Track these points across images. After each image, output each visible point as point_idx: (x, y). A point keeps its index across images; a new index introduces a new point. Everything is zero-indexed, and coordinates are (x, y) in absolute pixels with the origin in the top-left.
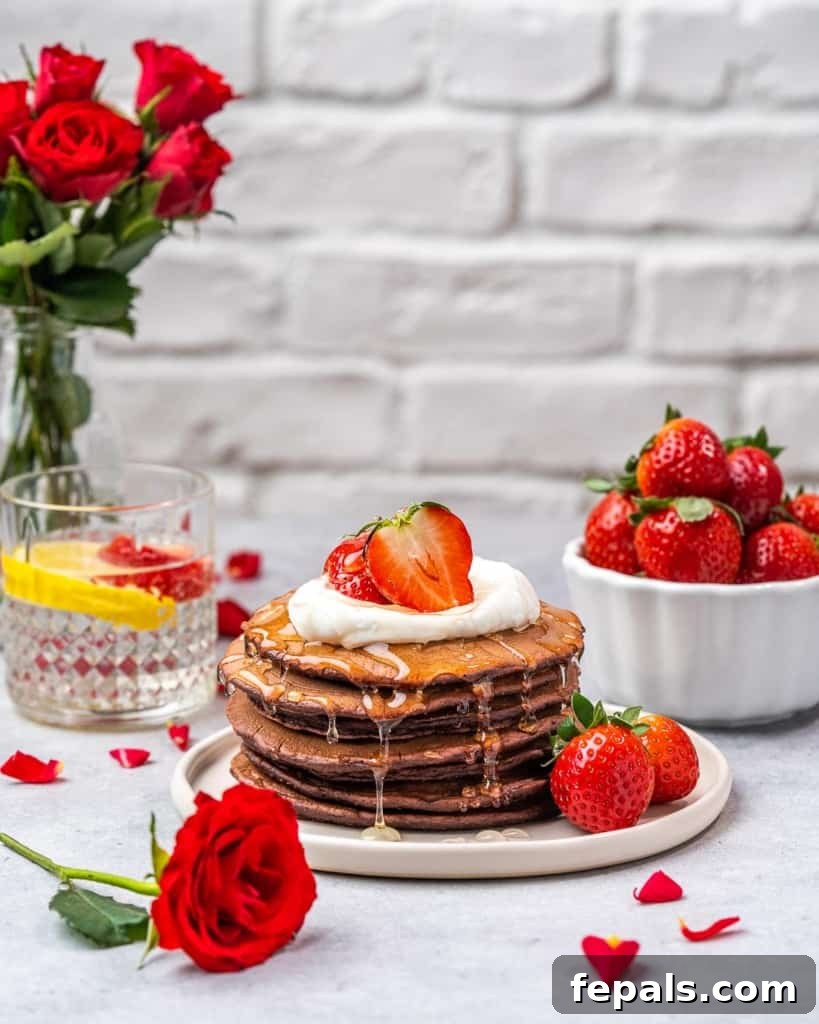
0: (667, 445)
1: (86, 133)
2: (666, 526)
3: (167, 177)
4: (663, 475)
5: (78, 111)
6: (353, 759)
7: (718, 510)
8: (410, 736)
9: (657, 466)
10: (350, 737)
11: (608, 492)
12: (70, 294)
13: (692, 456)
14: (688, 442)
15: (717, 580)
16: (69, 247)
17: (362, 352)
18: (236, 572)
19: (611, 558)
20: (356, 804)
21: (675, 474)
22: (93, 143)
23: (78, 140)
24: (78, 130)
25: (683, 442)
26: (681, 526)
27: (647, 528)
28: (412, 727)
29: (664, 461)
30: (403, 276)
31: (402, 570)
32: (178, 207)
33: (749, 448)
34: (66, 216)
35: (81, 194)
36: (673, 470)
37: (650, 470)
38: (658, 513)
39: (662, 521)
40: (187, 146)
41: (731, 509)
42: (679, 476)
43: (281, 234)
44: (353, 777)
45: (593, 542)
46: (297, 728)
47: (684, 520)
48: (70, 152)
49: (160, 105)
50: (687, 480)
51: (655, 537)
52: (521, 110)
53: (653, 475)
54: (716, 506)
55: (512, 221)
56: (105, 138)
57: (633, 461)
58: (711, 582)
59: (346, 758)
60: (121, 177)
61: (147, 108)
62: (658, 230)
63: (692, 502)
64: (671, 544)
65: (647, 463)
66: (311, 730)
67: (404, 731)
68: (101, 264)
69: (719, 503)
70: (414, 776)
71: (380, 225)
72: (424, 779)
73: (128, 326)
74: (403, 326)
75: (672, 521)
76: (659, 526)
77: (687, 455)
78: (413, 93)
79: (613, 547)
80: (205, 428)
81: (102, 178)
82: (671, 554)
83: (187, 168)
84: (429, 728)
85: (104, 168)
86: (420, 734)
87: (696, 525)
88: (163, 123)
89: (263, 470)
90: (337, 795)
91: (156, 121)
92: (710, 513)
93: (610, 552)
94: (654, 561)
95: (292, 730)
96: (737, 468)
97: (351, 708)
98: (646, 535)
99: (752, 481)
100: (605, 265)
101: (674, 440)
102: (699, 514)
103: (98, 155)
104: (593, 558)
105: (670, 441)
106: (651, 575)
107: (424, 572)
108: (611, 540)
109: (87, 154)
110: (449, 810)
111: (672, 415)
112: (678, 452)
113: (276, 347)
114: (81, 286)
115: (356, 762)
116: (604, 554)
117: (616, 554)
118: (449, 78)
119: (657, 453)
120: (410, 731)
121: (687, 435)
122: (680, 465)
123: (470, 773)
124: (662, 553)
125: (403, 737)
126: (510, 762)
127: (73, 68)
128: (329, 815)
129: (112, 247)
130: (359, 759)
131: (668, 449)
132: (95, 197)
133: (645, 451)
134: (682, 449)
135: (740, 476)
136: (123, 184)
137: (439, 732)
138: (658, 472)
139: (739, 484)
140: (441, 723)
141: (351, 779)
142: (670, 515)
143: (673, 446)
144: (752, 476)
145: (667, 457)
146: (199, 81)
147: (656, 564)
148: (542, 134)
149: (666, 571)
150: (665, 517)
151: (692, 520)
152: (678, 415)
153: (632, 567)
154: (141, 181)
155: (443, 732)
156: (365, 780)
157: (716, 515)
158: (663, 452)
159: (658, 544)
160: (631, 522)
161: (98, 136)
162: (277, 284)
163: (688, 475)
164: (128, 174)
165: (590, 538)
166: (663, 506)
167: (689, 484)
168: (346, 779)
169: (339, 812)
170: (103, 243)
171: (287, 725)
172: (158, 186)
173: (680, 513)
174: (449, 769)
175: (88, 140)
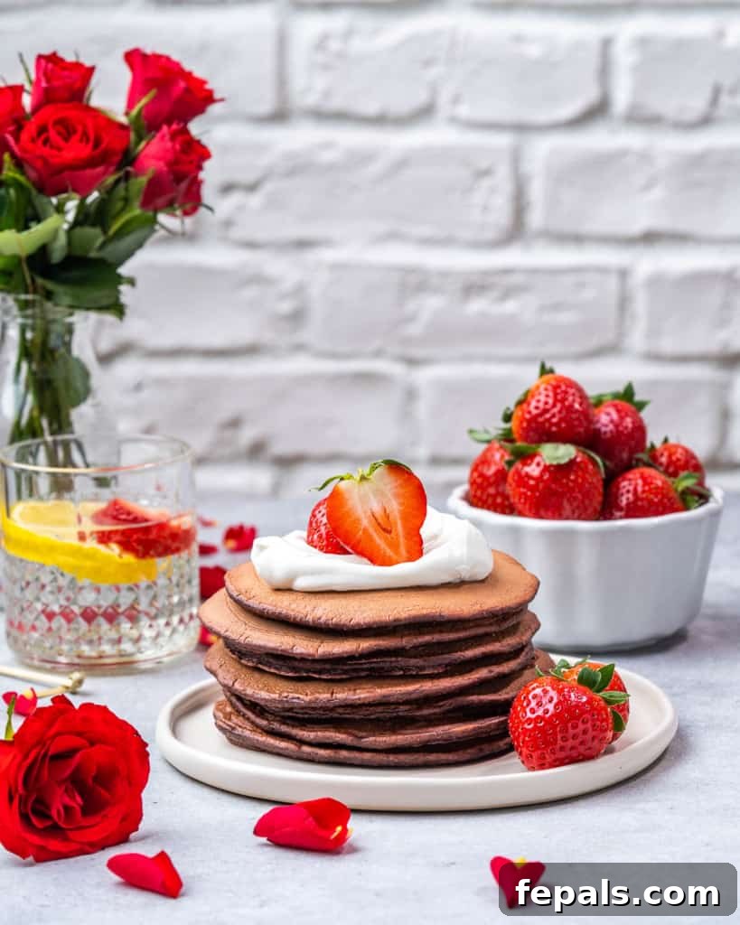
0: (537, 398)
1: (75, 132)
2: (533, 470)
3: (150, 172)
4: (533, 425)
5: (67, 112)
6: (291, 695)
7: (580, 454)
8: (344, 677)
9: (528, 416)
10: (290, 674)
11: (488, 442)
12: (64, 282)
13: (559, 406)
14: (556, 395)
15: (579, 518)
16: (62, 240)
17: (378, 354)
18: (232, 544)
19: (490, 501)
20: (298, 737)
21: (543, 423)
22: (81, 141)
23: (66, 139)
24: (67, 130)
25: (551, 394)
26: (546, 468)
27: (518, 472)
28: (346, 667)
29: (535, 412)
30: (415, 282)
31: (358, 521)
32: (161, 201)
33: (617, 402)
34: (60, 209)
35: (70, 189)
36: (541, 419)
37: (522, 420)
38: (526, 457)
39: (529, 465)
40: (169, 145)
41: (593, 454)
42: (547, 425)
43: (303, 244)
44: (297, 713)
45: (475, 486)
46: (250, 664)
47: (548, 463)
48: (59, 149)
49: (147, 106)
50: (554, 429)
51: (522, 480)
52: (521, 128)
53: (525, 425)
54: (578, 451)
55: (516, 231)
56: (92, 138)
57: (509, 412)
58: (574, 519)
59: (285, 694)
60: (105, 173)
61: (134, 112)
62: (650, 238)
63: (557, 449)
64: (537, 485)
65: (520, 413)
66: (260, 666)
67: (339, 671)
68: (93, 254)
69: (581, 448)
70: (348, 714)
71: (393, 236)
72: (357, 717)
73: (118, 309)
74: (414, 329)
75: (538, 464)
76: (527, 469)
77: (554, 406)
78: (424, 113)
79: (492, 491)
80: (235, 423)
81: (89, 172)
82: (537, 494)
83: (169, 164)
84: (363, 670)
85: (91, 163)
86: (355, 674)
87: (559, 467)
88: (150, 123)
89: (288, 463)
90: (284, 729)
91: (143, 122)
92: (573, 457)
93: (489, 495)
94: (522, 500)
95: (247, 666)
96: (604, 419)
97: (288, 647)
98: (516, 478)
99: (618, 431)
100: (602, 270)
101: (544, 393)
102: (562, 457)
103: (86, 151)
104: (475, 501)
105: (540, 394)
106: (521, 514)
107: (379, 524)
108: (490, 485)
109: (74, 151)
110: (379, 748)
111: (544, 371)
112: (546, 403)
113: (299, 348)
114: (75, 274)
115: (293, 698)
116: (484, 497)
117: (494, 496)
118: (456, 100)
119: (529, 404)
120: (345, 672)
121: (556, 388)
122: (548, 416)
123: (401, 714)
124: (529, 493)
125: (338, 677)
126: (441, 706)
127: (66, 73)
128: (277, 747)
129: (101, 240)
130: (297, 696)
131: (538, 401)
132: (83, 192)
133: (520, 403)
134: (551, 401)
135: (606, 426)
136: (110, 180)
137: (373, 674)
138: (529, 421)
139: (605, 433)
140: (373, 665)
141: (294, 715)
142: (537, 459)
143: (543, 398)
144: (617, 426)
145: (537, 408)
146: (182, 84)
147: (525, 503)
148: (542, 150)
149: (533, 511)
150: (532, 461)
151: (555, 463)
152: (551, 371)
153: (506, 508)
154: (127, 176)
155: (377, 674)
156: (306, 716)
157: (578, 460)
158: (533, 404)
159: (526, 485)
160: (506, 467)
161: (85, 134)
162: (300, 290)
163: (555, 424)
164: (112, 169)
165: (473, 483)
166: (531, 451)
167: (554, 432)
168: (290, 714)
169: (283, 744)
170: (94, 235)
171: (243, 661)
172: (142, 181)
173: (545, 457)
174: (380, 709)
175: (75, 138)
